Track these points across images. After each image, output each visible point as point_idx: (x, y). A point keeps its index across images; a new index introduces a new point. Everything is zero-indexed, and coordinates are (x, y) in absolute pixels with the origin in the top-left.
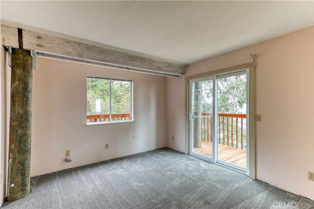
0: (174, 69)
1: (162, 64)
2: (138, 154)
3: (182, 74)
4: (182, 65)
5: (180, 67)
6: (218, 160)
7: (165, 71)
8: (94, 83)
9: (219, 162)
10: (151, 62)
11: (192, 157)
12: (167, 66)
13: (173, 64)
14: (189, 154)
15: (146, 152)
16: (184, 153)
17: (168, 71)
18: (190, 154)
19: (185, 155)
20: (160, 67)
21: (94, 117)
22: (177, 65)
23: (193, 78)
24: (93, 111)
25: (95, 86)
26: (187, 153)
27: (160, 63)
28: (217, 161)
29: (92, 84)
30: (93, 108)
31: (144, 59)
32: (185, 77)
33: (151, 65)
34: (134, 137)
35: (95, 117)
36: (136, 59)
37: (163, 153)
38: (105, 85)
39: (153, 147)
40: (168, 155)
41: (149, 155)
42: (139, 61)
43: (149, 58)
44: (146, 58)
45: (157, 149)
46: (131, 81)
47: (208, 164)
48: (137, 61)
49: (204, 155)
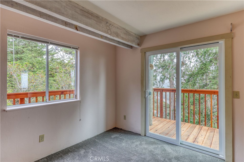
0: (132, 38)
1: (120, 29)
2: (86, 141)
3: (138, 45)
4: (138, 35)
5: (136, 37)
6: (182, 141)
7: (123, 38)
8: (19, 55)
9: (184, 143)
10: (108, 24)
11: (150, 138)
12: (125, 34)
13: (130, 32)
14: (145, 136)
15: (95, 137)
16: (140, 134)
17: (126, 40)
18: (147, 135)
19: (141, 137)
20: (117, 33)
21: (20, 95)
22: (134, 35)
23: (149, 51)
24: (18, 86)
25: (21, 59)
26: (143, 134)
27: (118, 28)
28: (181, 143)
29: (17, 56)
30: (18, 83)
31: (101, 18)
32: (141, 49)
33: (108, 28)
34: (80, 120)
35: (22, 95)
36: (90, 16)
37: (116, 138)
38: (33, 59)
39: (102, 130)
40: (123, 139)
41: (101, 142)
42: (94, 20)
43: (105, 19)
44: (102, 18)
45: (106, 131)
46: (77, 49)
47: (173, 147)
48: (91, 19)
49: (161, 135)
